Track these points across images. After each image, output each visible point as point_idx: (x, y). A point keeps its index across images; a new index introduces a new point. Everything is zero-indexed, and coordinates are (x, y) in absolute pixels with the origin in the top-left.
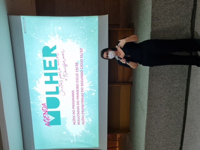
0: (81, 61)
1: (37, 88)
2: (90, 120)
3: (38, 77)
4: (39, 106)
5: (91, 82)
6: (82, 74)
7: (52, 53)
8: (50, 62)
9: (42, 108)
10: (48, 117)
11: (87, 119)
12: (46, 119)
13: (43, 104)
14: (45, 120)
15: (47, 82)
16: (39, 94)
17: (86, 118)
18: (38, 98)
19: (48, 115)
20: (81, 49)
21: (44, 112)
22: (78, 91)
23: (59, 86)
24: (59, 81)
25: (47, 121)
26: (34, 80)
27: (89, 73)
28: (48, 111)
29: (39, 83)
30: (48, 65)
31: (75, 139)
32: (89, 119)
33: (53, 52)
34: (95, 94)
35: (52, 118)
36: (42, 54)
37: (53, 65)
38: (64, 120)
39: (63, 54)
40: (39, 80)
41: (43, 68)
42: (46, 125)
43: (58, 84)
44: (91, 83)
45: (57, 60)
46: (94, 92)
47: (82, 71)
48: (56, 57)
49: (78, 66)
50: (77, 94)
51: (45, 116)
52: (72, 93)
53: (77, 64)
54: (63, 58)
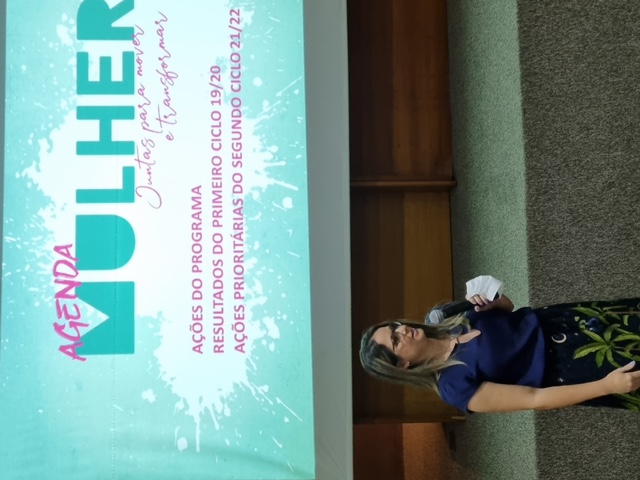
0: (235, 58)
1: (38, 170)
2: (275, 333)
3: (50, 125)
4: (38, 255)
5: (275, 149)
6: (236, 113)
7: (116, 24)
8: (106, 63)
9: (51, 266)
10: (75, 314)
11: (258, 323)
12: (67, 323)
13: (57, 249)
14: (59, 329)
15: (84, 148)
16: (44, 201)
17: (254, 319)
18: (40, 220)
19: (78, 301)
20: (232, 11)
21: (62, 287)
22: (217, 189)
23: (135, 164)
24: (138, 144)
25: (71, 332)
26: (32, 135)
27: (266, 110)
28: (79, 284)
29: (49, 151)
30: (94, 75)
31: (198, 432)
32: (269, 322)
33: (120, 23)
34: (293, 202)
35: (93, 317)
36: (74, 30)
37: (117, 75)
39: (160, 32)
40: (54, 135)
41: (75, 88)
42: (63, 355)
43: (135, 156)
44: (278, 156)
45: (136, 52)
46: (290, 193)
47: (236, 103)
48: (131, 42)
49: (219, 80)
50: (214, 201)
51: (65, 307)
52: (193, 199)
53: (217, 70)
54: (161, 45)
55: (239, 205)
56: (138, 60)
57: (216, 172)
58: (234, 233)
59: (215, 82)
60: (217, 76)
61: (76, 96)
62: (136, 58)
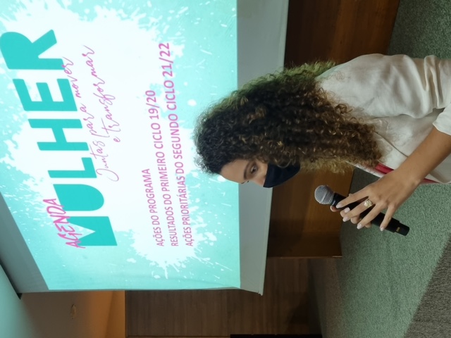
3: (10, 132)
4: (33, 204)
7: (43, 56)
12: (67, 233)
13: (46, 201)
14: (63, 236)
17: (198, 233)
18: (26, 186)
19: (70, 224)
20: (160, 45)
21: (57, 218)
22: (163, 171)
23: (92, 157)
24: (89, 143)
25: (72, 237)
28: (68, 217)
31: (166, 273)
32: (209, 234)
33: (47, 55)
35: (83, 231)
37: (57, 96)
38: (126, 235)
39: (90, 63)
41: (21, 106)
45: (70, 79)
48: (63, 71)
49: (155, 101)
50: (161, 177)
51: (62, 227)
52: (144, 176)
53: (152, 93)
54: (93, 73)
55: (182, 180)
56: (74, 86)
57: (161, 161)
58: (179, 194)
59: (151, 102)
60: (153, 98)
61: (25, 112)
62: (71, 84)
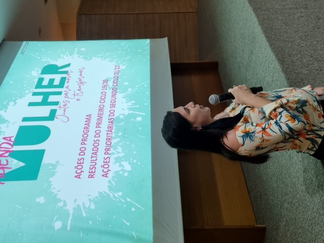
0: (116, 77)
1: (5, 112)
2: (128, 167)
3: (18, 98)
6: (114, 92)
8: (52, 80)
10: (5, 163)
11: (118, 164)
13: (4, 138)
16: (4, 121)
24: (61, 102)
26: (7, 101)
29: (13, 105)
30: (45, 83)
32: (125, 163)
34: (142, 118)
35: (16, 165)
36: (40, 72)
38: (50, 167)
39: (81, 72)
40: (18, 101)
43: (58, 106)
44: (135, 104)
46: (140, 115)
47: (115, 89)
48: (66, 74)
49: (107, 83)
50: (98, 119)
52: (87, 118)
54: (80, 75)
55: (112, 120)
61: (34, 89)
62: (67, 78)
